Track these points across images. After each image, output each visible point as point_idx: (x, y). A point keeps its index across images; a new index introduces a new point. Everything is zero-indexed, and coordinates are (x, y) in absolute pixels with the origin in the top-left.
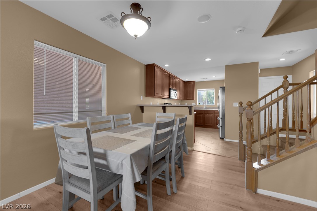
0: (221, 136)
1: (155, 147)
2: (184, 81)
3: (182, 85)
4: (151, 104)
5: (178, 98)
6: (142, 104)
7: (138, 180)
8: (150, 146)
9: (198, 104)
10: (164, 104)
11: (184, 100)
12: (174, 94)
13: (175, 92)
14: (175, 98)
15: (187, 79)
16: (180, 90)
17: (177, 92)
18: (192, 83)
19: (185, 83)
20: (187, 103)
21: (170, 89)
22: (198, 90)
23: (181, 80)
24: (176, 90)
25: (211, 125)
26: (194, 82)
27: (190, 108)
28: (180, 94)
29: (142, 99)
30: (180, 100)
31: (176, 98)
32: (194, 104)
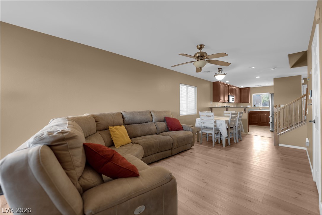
0: (271, 129)
1: (231, 121)
2: (240, 88)
3: (238, 91)
4: (216, 106)
5: (235, 102)
6: (211, 106)
7: (227, 128)
8: (229, 120)
9: (253, 106)
10: (224, 106)
11: (239, 103)
12: (232, 99)
13: (232, 97)
14: (232, 102)
15: (242, 87)
16: (236, 95)
17: (234, 97)
18: (247, 89)
19: (241, 89)
20: (242, 105)
21: (229, 96)
22: (253, 94)
23: (238, 87)
24: (233, 96)
25: (266, 123)
26: (249, 88)
27: (245, 109)
28: (236, 98)
29: (211, 103)
30: (236, 103)
31: (234, 102)
32: (248, 106)
